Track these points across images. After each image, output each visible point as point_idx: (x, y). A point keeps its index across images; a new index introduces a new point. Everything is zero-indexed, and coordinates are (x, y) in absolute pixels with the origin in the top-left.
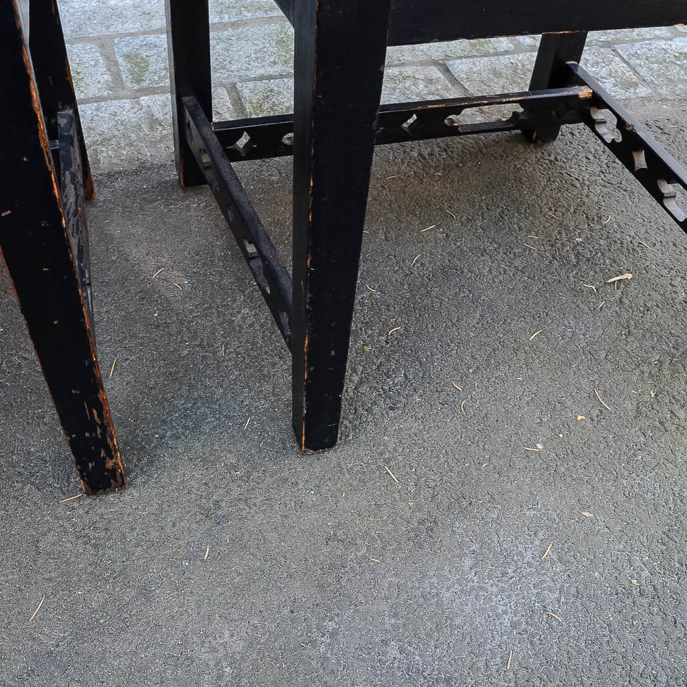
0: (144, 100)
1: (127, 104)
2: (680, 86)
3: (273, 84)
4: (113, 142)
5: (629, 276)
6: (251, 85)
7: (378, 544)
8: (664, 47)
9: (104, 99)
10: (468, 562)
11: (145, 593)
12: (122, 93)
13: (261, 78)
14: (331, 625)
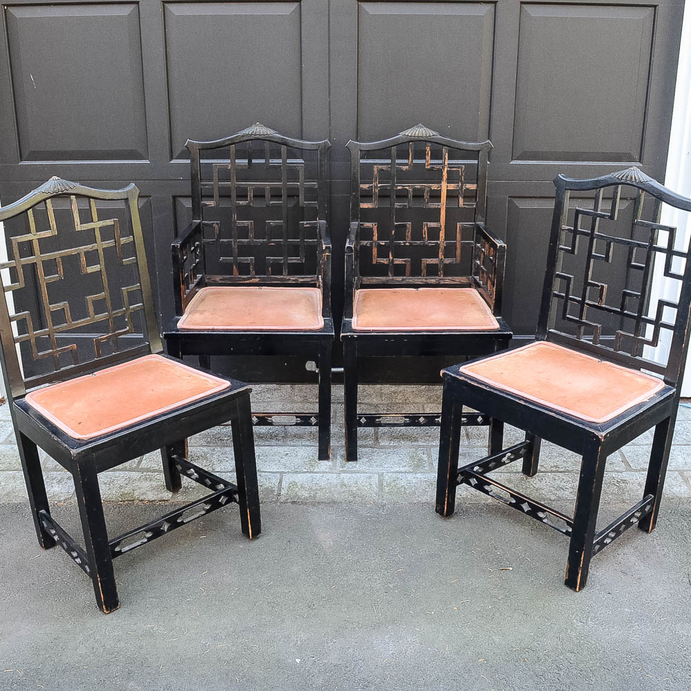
0: (343, 475)
1: (335, 476)
2: (610, 496)
3: (400, 476)
4: (324, 490)
5: (511, 569)
6: (390, 474)
7: (360, 625)
8: (614, 476)
9: (326, 473)
10: (387, 636)
11: (283, 621)
12: (334, 471)
13: (397, 472)
14: (335, 640)
